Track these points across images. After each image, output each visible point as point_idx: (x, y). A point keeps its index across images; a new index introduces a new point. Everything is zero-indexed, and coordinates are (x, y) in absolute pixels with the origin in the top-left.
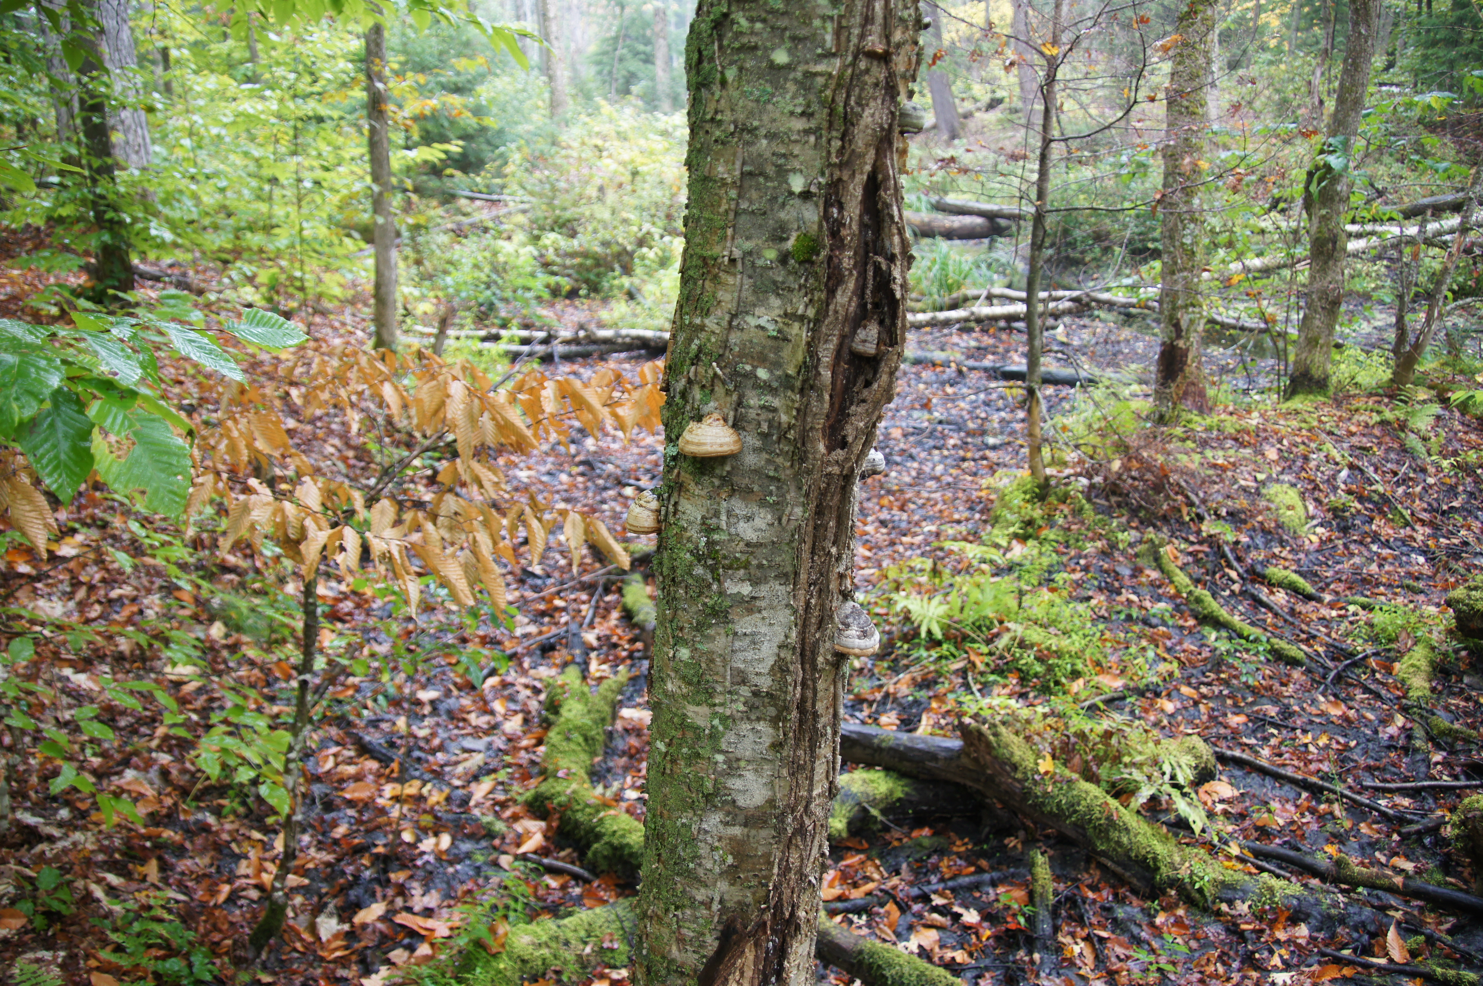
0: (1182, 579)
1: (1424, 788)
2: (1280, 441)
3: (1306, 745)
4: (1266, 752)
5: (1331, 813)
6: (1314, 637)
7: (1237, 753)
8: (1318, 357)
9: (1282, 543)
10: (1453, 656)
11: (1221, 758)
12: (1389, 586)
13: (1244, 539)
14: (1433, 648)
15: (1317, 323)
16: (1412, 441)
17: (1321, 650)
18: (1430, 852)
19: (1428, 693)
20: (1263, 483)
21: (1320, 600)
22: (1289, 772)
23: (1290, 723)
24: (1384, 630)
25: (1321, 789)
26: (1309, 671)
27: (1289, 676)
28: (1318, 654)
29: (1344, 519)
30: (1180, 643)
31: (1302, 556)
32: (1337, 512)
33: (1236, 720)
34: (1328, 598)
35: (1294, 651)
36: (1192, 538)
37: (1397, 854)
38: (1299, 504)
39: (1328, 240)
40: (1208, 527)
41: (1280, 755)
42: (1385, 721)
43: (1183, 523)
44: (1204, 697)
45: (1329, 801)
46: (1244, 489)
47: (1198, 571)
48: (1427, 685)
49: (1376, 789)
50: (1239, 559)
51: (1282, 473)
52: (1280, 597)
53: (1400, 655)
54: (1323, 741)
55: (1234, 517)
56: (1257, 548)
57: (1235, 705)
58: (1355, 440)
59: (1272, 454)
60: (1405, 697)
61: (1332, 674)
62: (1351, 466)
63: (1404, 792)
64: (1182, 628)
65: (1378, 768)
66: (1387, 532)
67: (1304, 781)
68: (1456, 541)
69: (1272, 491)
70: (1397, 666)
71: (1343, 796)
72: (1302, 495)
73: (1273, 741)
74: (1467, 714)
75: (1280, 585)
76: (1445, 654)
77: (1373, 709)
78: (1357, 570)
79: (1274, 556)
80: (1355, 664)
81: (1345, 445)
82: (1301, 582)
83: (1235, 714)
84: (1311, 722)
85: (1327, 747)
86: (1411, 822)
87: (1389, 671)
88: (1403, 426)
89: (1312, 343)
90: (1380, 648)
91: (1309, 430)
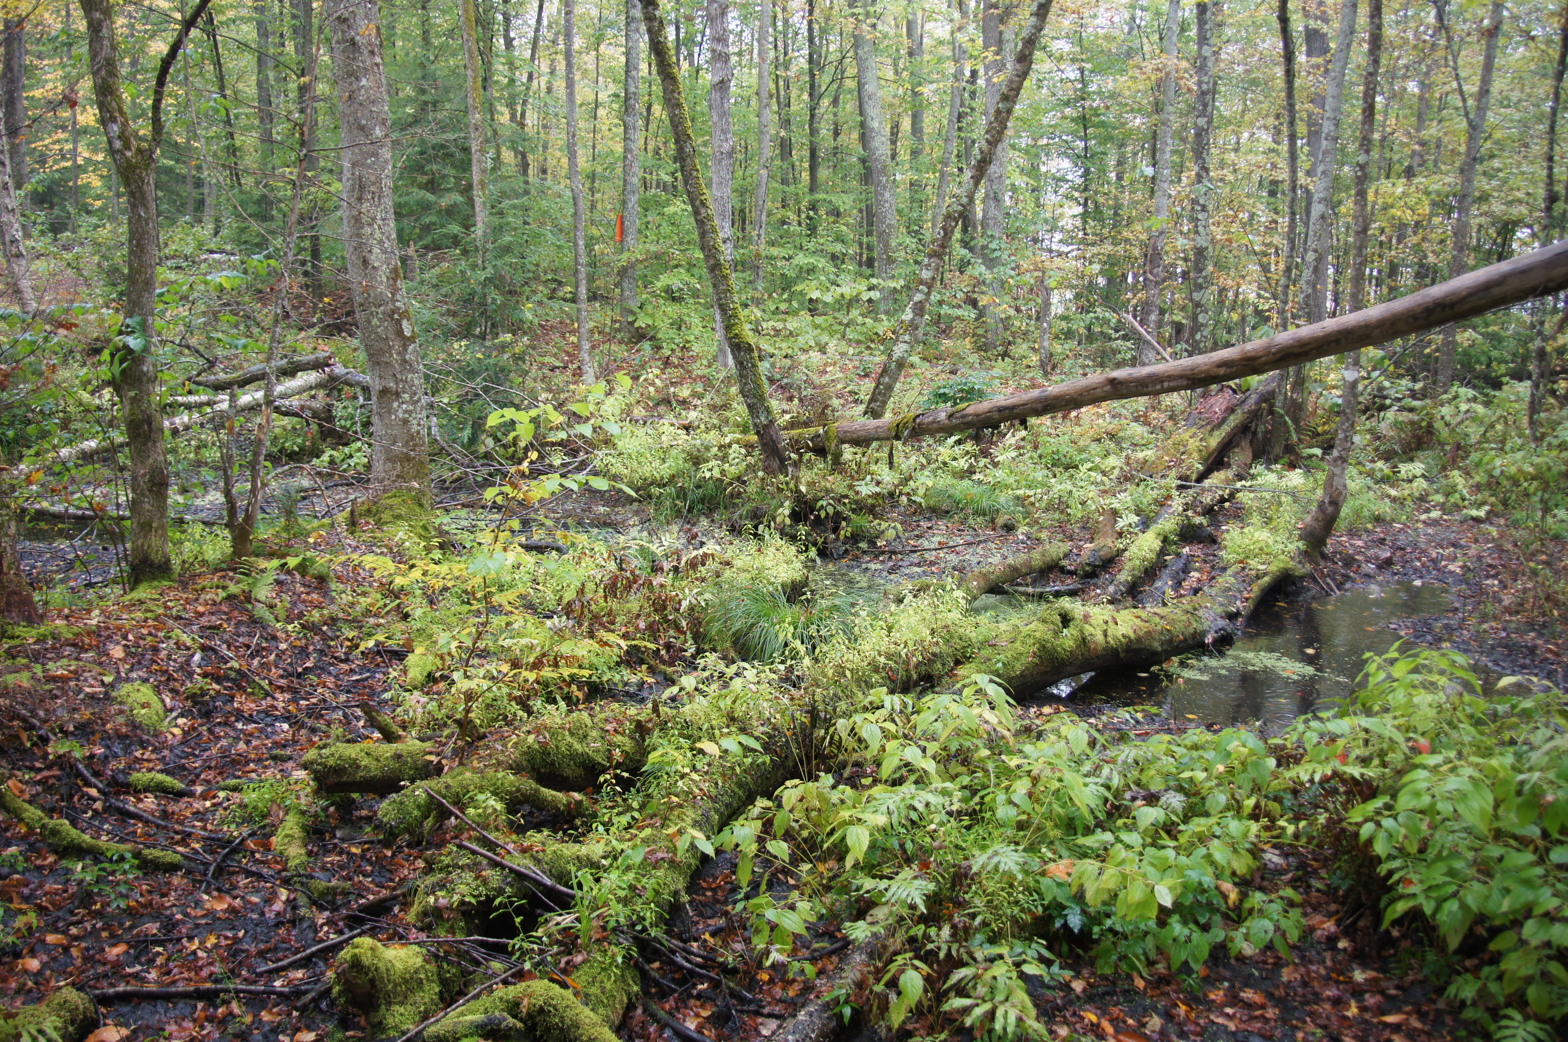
0: (33, 813)
1: (313, 954)
2: (125, 638)
3: (194, 953)
4: (153, 975)
5: (231, 1014)
6: (189, 835)
7: (121, 988)
8: (155, 541)
9: (143, 745)
10: (322, 814)
11: (104, 1000)
12: (259, 760)
13: (99, 751)
14: (303, 813)
15: (147, 506)
16: (261, 611)
17: (197, 846)
18: (328, 1015)
19: (304, 858)
20: (112, 685)
21: (191, 794)
22: (181, 987)
23: (175, 934)
24: (255, 808)
25: (216, 993)
26: (189, 872)
27: (169, 883)
28: (196, 852)
29: (204, 703)
30: (41, 886)
31: (166, 752)
32: (195, 698)
33: (115, 952)
34: (199, 789)
35: (169, 856)
36: (38, 765)
37: (298, 1030)
38: (154, 700)
39: (143, 422)
40: (57, 748)
41: (169, 973)
42: (269, 901)
43: (25, 750)
44: (76, 938)
45: (226, 1002)
46: (92, 697)
47: (51, 799)
48: (303, 851)
49: (270, 972)
50: (97, 774)
51: (131, 670)
52: (150, 802)
53: (274, 827)
54: (212, 941)
55: (84, 731)
56: (116, 756)
57: (112, 936)
58: (204, 621)
59: (117, 652)
60: (285, 870)
61: (212, 868)
62: (204, 648)
63: (295, 965)
64: (40, 868)
65: (269, 950)
66: (249, 706)
67: (197, 991)
68: (314, 700)
69: (123, 692)
70: (274, 840)
71: (237, 992)
72: (157, 690)
73: (159, 961)
74: (342, 867)
75: (147, 789)
76: (316, 815)
77: (257, 891)
78: (225, 752)
79: (137, 760)
80: (234, 851)
81: (195, 628)
82: (168, 780)
83: (114, 945)
84: (197, 926)
85: (216, 946)
86: (306, 992)
87: (267, 848)
88: (248, 597)
89: (146, 528)
90: (256, 827)
91: (156, 619)
